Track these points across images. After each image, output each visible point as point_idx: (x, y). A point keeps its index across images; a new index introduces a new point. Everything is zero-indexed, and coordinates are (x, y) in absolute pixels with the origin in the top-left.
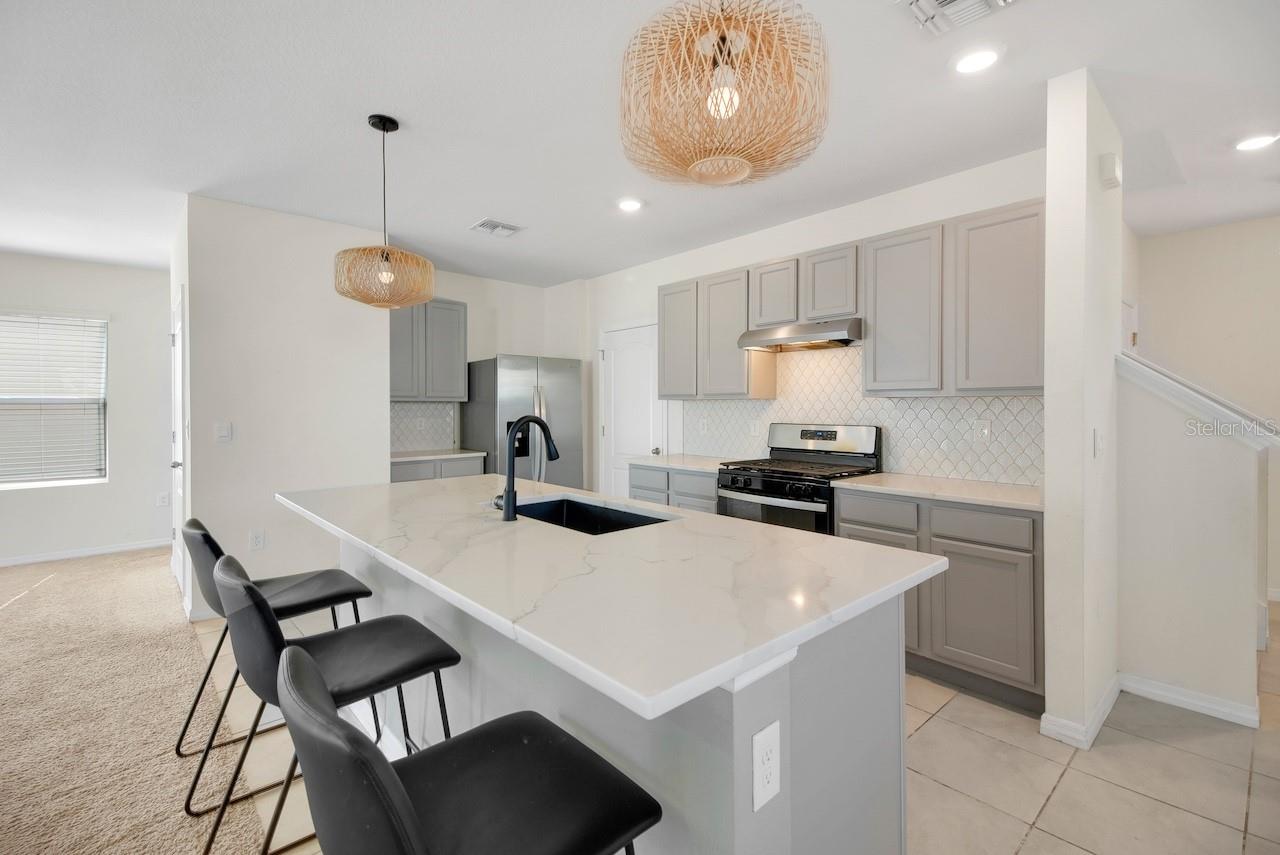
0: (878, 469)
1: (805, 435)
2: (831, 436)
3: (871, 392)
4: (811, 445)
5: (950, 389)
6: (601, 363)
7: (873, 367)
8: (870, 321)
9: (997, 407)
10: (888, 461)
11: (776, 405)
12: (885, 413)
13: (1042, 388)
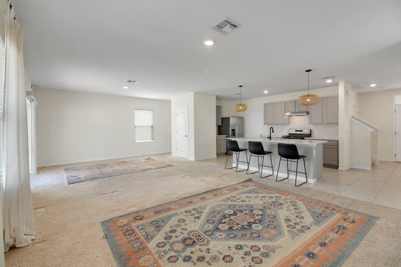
0: (311, 136)
1: (296, 131)
2: (302, 131)
3: (310, 123)
4: (298, 133)
5: (324, 123)
6: (246, 117)
7: (310, 119)
8: (310, 112)
9: (332, 126)
10: (312, 135)
11: (289, 126)
12: (312, 127)
13: (338, 123)
